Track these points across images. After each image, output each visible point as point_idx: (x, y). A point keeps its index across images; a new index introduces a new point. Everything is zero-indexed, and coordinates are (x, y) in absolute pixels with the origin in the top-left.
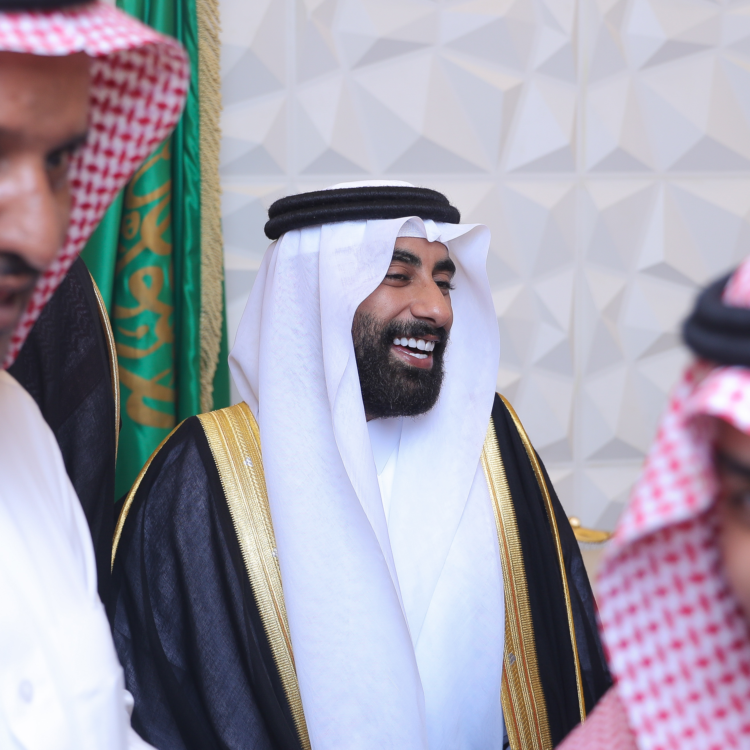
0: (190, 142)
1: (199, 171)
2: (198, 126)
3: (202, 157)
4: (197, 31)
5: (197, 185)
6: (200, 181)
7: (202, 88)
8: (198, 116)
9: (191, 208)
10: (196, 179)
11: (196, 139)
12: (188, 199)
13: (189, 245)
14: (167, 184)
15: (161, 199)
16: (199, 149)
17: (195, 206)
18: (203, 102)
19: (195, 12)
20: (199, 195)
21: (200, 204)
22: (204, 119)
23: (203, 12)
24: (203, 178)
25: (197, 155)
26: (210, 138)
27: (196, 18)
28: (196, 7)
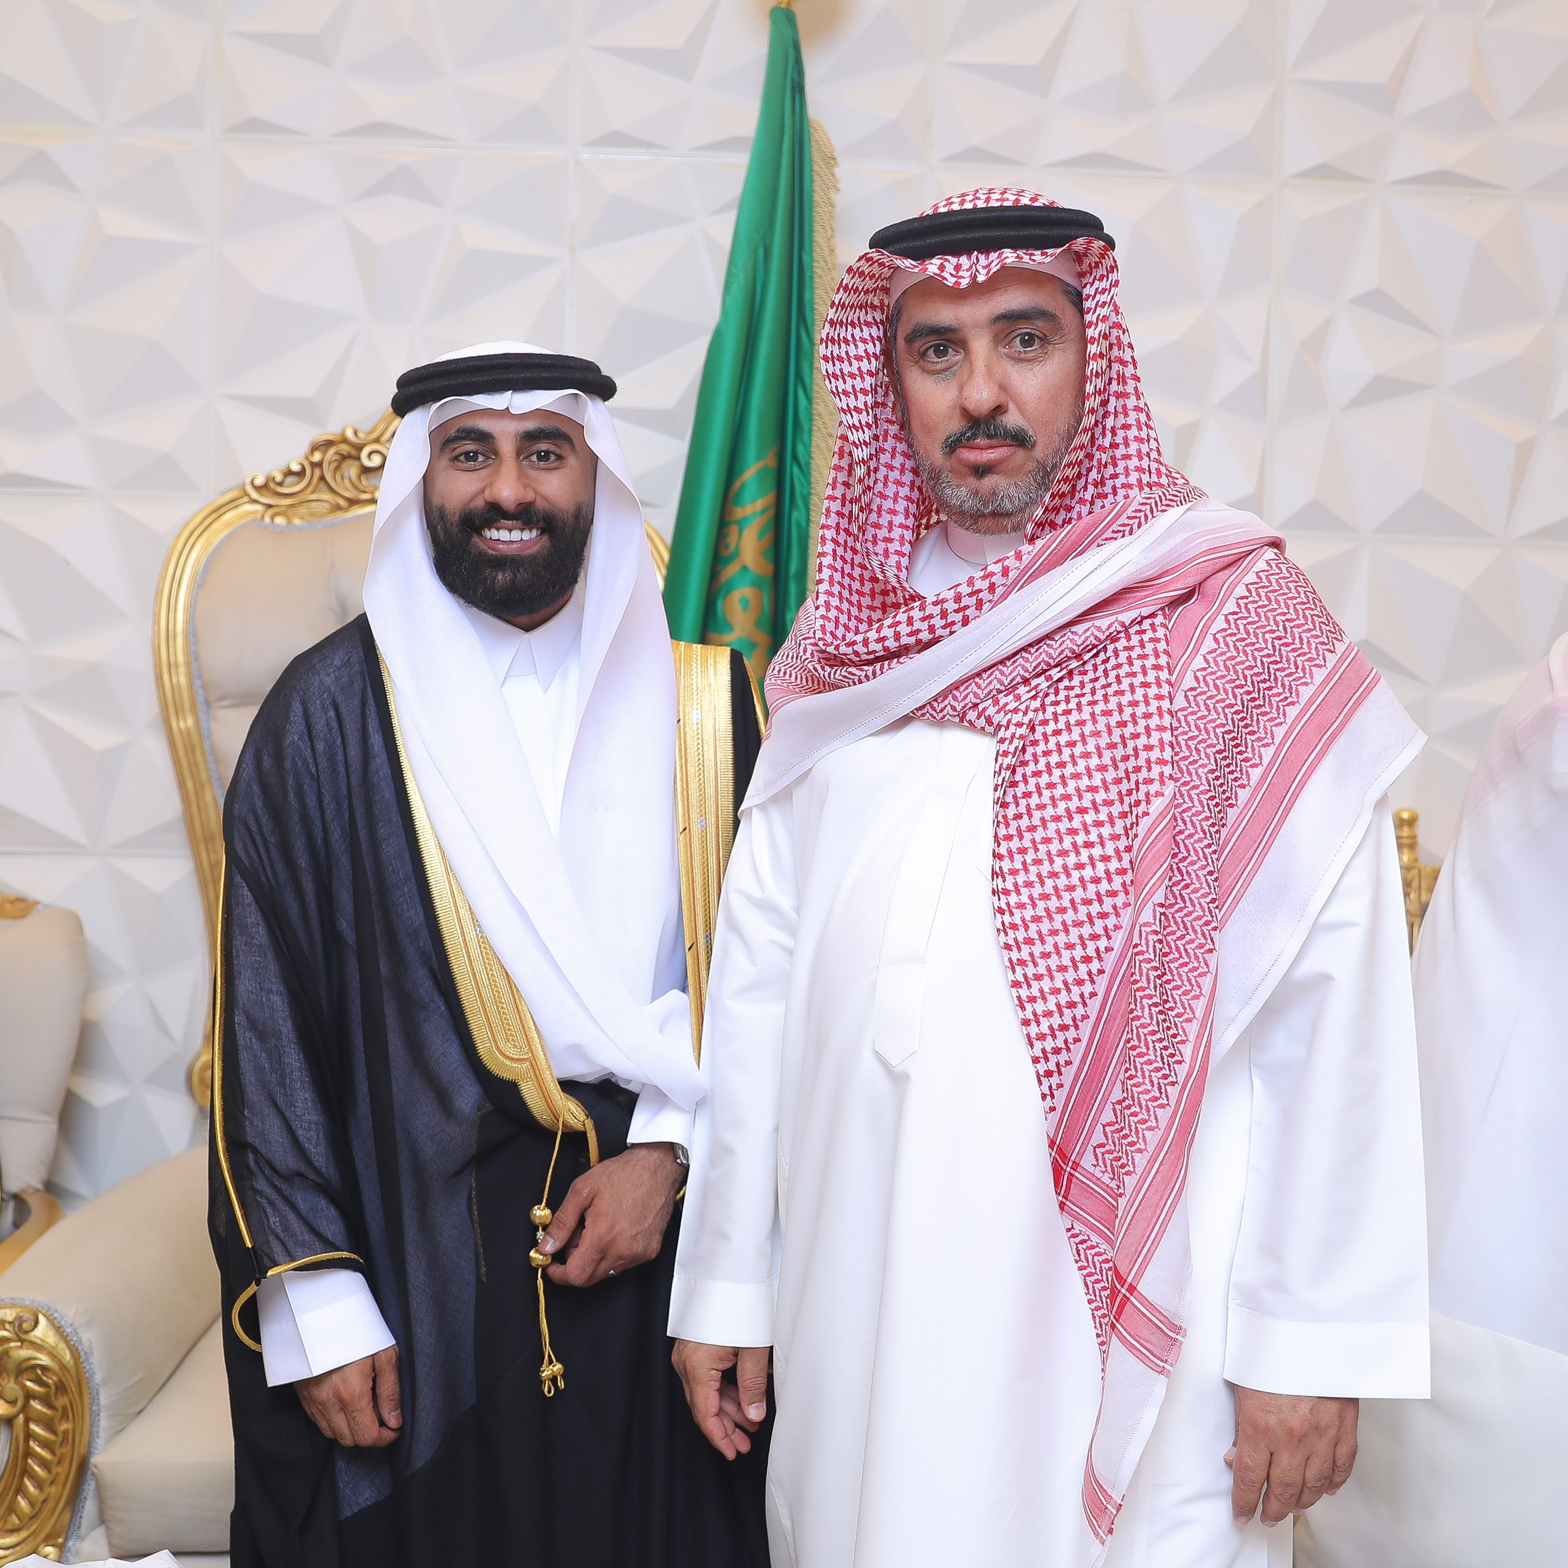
0: (800, 450)
1: (809, 483)
2: (811, 431)
3: (813, 466)
4: (814, 325)
5: (806, 499)
6: (810, 494)
7: (816, 388)
8: (811, 420)
9: (799, 525)
10: (805, 492)
11: (808, 447)
12: (795, 515)
13: (794, 567)
14: (770, 496)
15: (763, 511)
16: (811, 457)
17: (803, 523)
18: (817, 403)
19: (813, 303)
20: (808, 510)
21: (808, 521)
22: (818, 422)
23: (821, 302)
24: (813, 492)
25: (808, 464)
26: (822, 445)
27: (813, 309)
28: (813, 298)
